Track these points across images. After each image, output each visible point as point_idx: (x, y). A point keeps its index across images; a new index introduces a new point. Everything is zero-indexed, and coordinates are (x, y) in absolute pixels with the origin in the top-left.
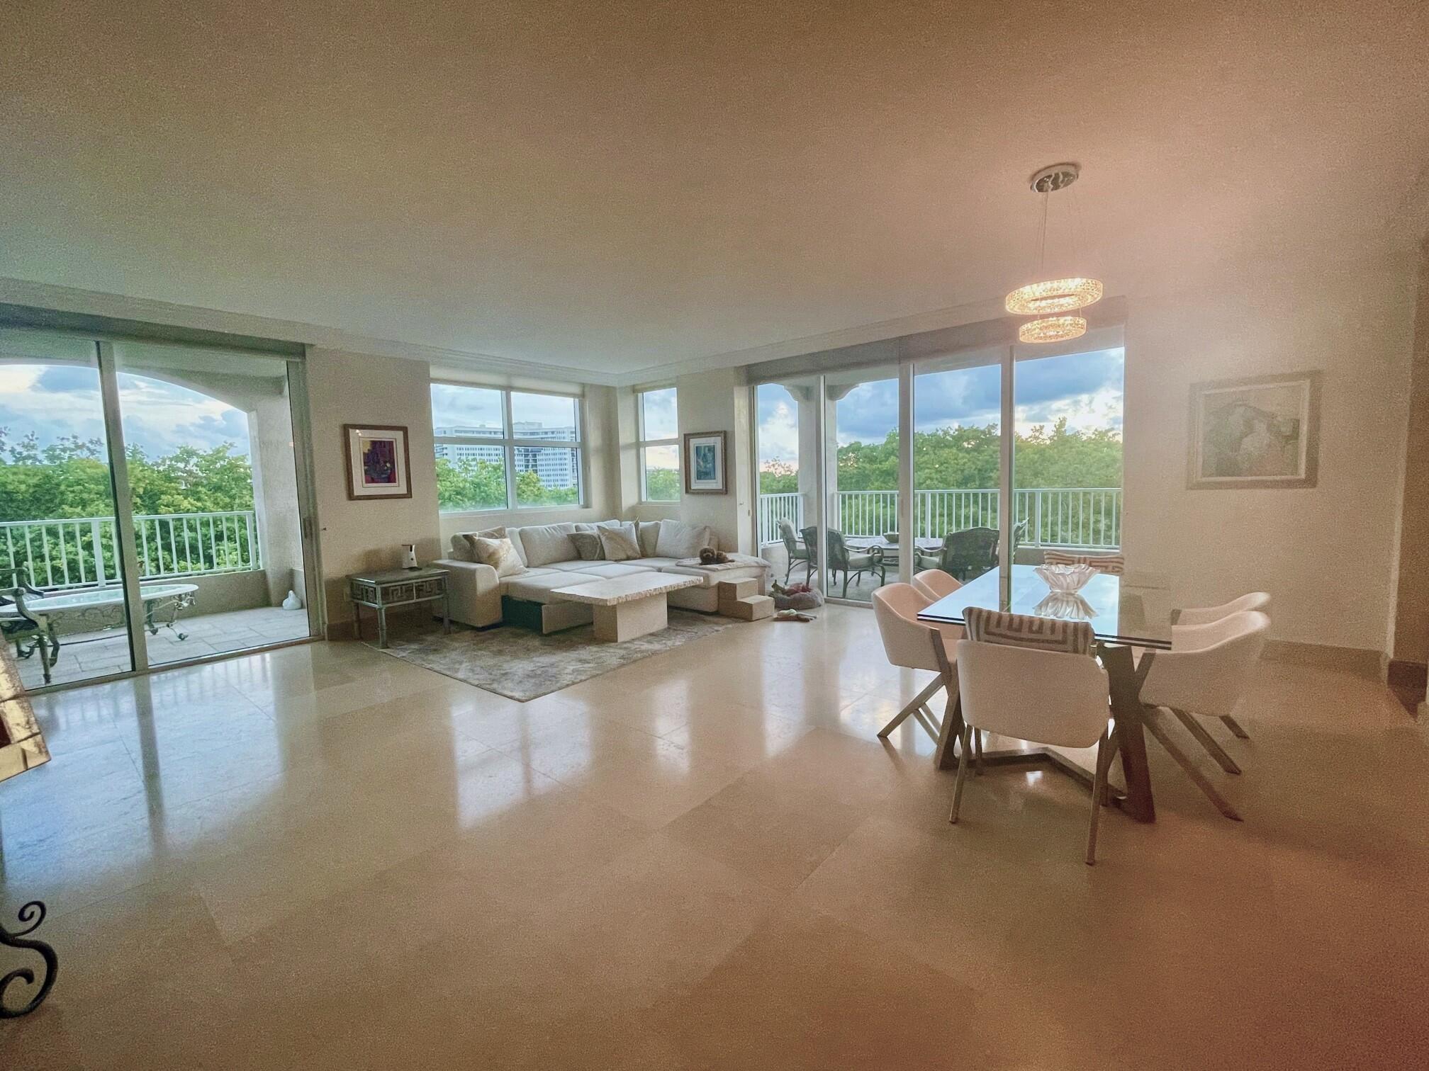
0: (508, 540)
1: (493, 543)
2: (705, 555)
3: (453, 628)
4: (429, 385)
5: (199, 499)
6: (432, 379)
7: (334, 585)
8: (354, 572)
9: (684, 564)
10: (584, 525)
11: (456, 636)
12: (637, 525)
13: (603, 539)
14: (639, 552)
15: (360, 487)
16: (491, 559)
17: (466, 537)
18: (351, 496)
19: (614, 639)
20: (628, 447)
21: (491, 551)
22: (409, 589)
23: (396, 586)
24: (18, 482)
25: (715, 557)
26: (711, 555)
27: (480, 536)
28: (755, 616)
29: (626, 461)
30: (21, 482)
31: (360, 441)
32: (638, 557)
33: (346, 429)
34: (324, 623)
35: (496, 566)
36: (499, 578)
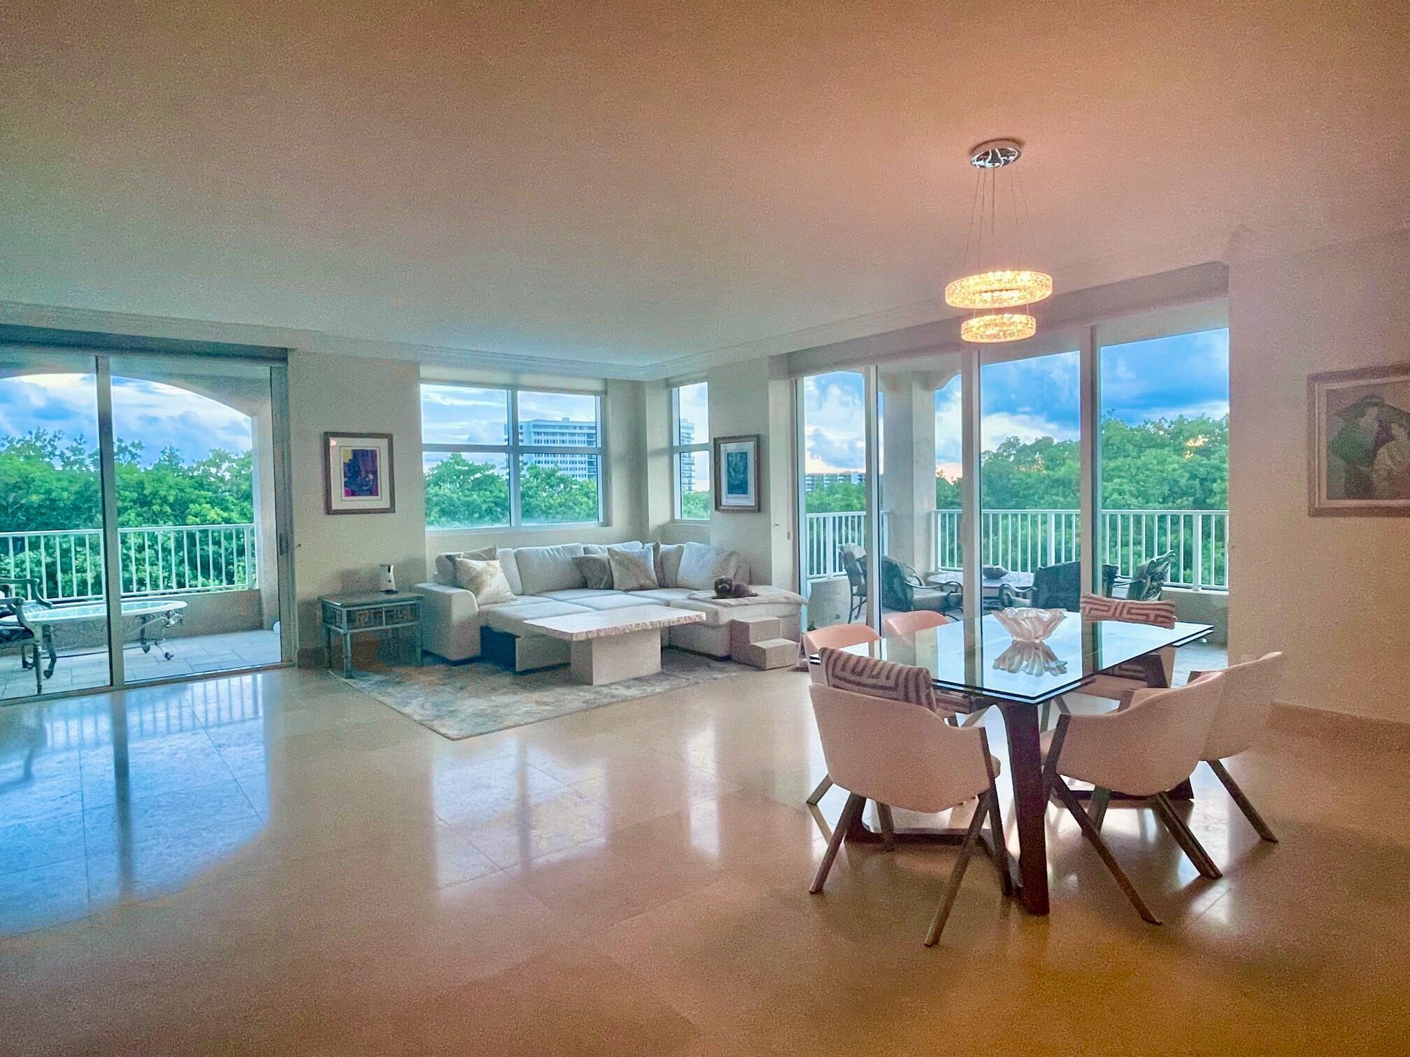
0: (497, 563)
1: (478, 565)
2: (720, 587)
3: (428, 659)
4: (418, 387)
5: (226, 509)
6: (423, 379)
7: (308, 605)
8: (328, 592)
9: (696, 597)
10: (596, 546)
11: (430, 668)
12: (656, 549)
13: (613, 564)
14: (656, 581)
15: (340, 500)
16: (473, 584)
17: (450, 558)
18: (329, 511)
19: (589, 683)
20: (658, 453)
21: (473, 574)
22: (377, 614)
23: (363, 610)
24: (61, 488)
25: (733, 589)
26: (728, 587)
27: (464, 557)
28: (769, 664)
29: (656, 471)
30: (63, 489)
31: (340, 451)
32: (654, 586)
33: (327, 436)
34: (295, 648)
35: (477, 591)
36: (479, 606)
